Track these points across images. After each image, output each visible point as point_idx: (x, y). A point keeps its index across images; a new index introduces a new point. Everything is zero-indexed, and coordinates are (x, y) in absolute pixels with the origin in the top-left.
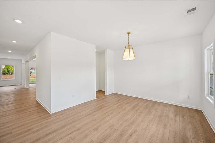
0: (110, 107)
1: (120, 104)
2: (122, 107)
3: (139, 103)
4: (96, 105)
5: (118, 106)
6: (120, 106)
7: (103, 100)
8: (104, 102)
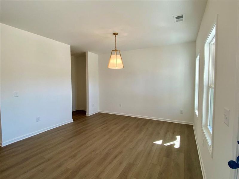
0: (92, 131)
1: (105, 125)
2: (108, 129)
3: (129, 123)
4: (74, 130)
5: (103, 128)
6: (105, 128)
7: (83, 122)
8: (85, 125)
